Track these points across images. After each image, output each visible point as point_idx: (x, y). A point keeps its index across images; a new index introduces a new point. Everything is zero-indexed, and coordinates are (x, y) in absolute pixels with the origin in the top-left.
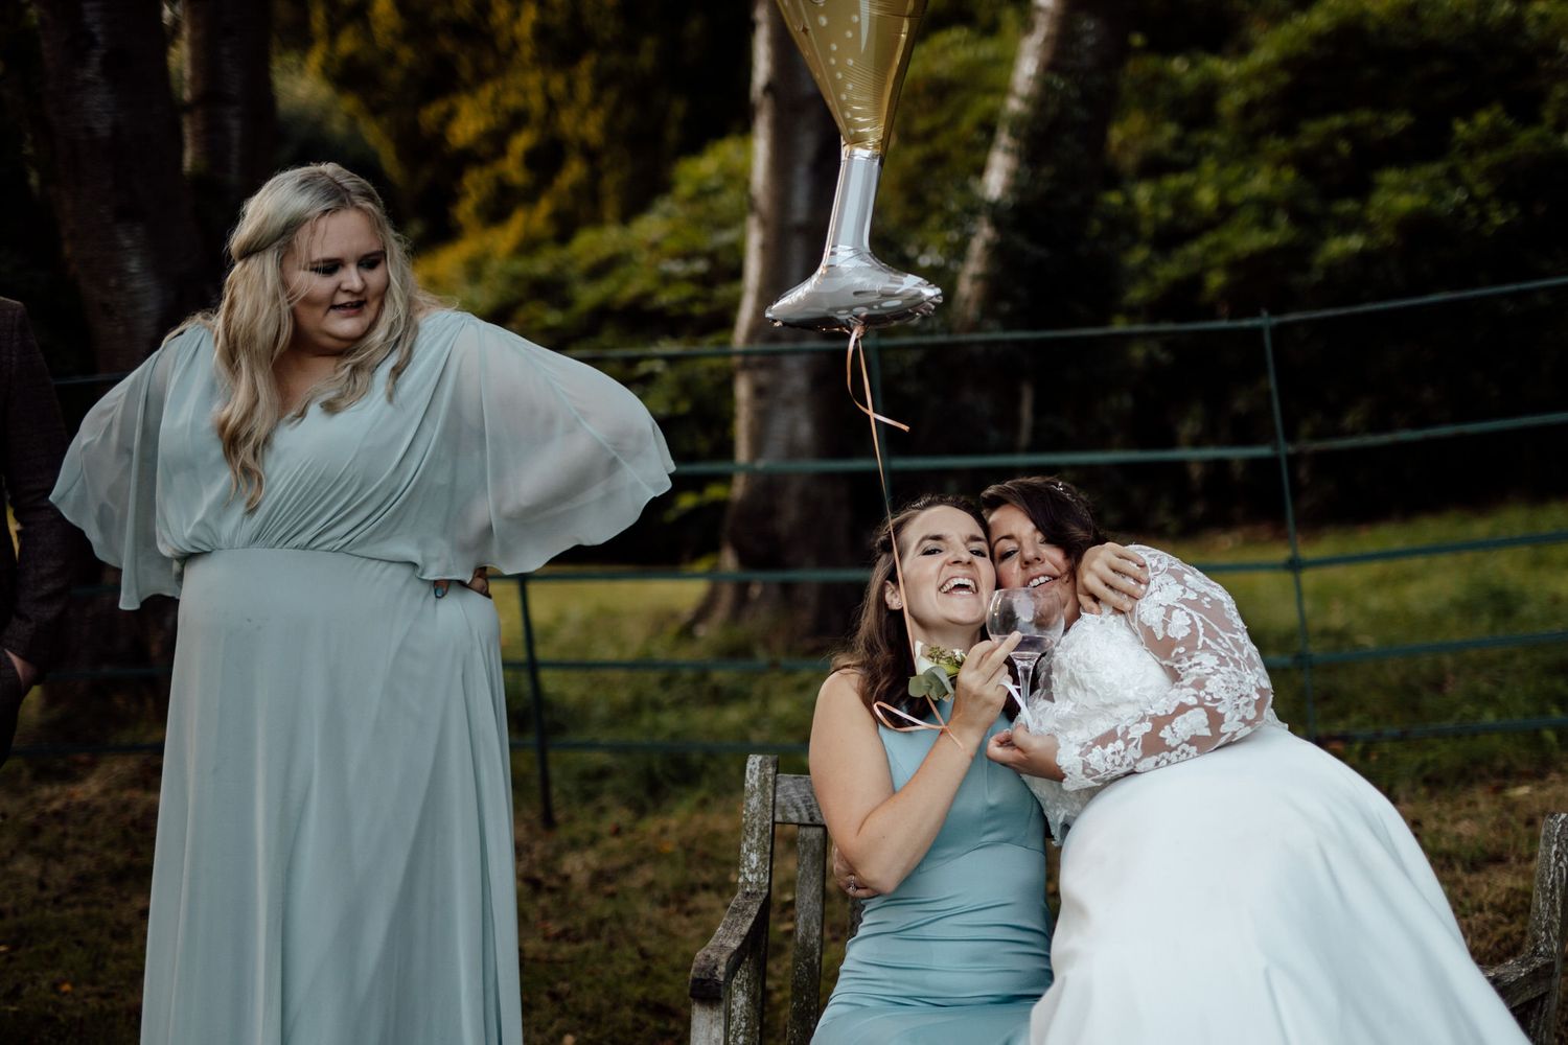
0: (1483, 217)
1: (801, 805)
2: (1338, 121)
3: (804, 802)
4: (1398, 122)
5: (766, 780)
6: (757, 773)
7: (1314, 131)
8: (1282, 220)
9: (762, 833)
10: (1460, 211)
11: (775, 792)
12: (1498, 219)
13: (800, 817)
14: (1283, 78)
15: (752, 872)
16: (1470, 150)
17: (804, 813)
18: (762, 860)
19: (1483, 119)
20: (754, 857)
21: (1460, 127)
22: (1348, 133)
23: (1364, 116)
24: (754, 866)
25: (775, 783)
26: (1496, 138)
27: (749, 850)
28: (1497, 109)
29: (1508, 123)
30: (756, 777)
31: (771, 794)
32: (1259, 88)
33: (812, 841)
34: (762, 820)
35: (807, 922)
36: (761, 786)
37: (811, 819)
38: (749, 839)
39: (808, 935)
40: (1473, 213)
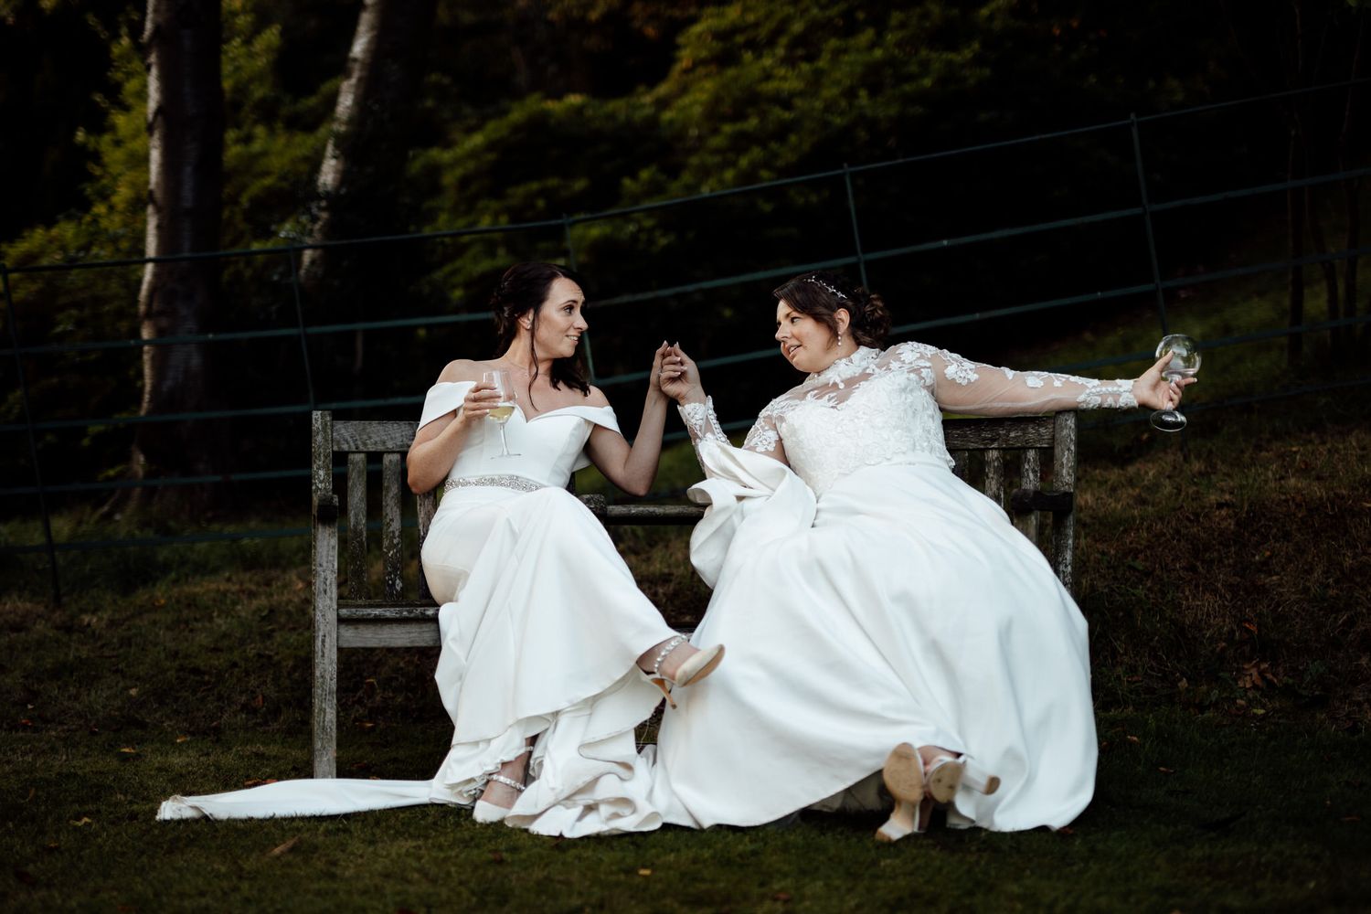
0: (651, 242)
1: (349, 439)
2: (535, 186)
3: (351, 437)
4: (580, 184)
5: (326, 424)
6: (320, 420)
7: (518, 193)
8: (501, 251)
9: (326, 457)
10: (634, 237)
11: (332, 432)
12: (663, 241)
13: (350, 447)
14: (491, 157)
15: (321, 482)
16: (636, 199)
17: (352, 444)
18: (327, 474)
19: (645, 175)
20: (321, 473)
21: (627, 182)
22: (542, 193)
23: (553, 182)
24: (322, 478)
25: (332, 426)
26: (655, 189)
27: (318, 469)
28: (654, 168)
29: (662, 177)
30: (319, 423)
31: (330, 433)
32: (471, 165)
33: (357, 463)
34: (325, 449)
35: (356, 515)
36: (323, 428)
37: (357, 448)
38: (317, 461)
39: (357, 523)
40: (643, 237)
